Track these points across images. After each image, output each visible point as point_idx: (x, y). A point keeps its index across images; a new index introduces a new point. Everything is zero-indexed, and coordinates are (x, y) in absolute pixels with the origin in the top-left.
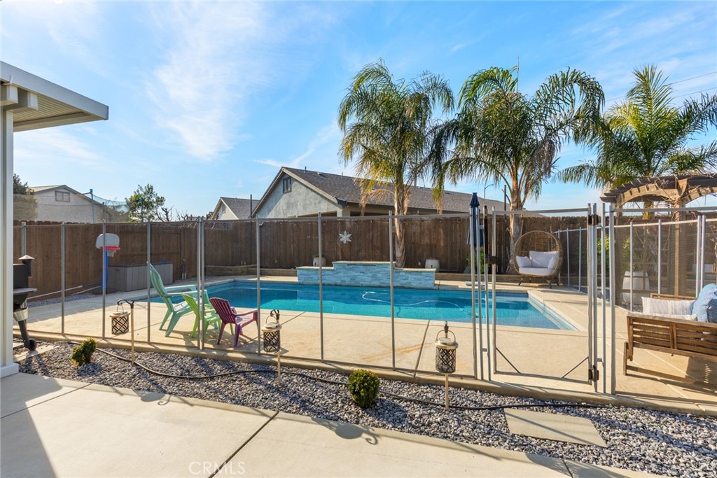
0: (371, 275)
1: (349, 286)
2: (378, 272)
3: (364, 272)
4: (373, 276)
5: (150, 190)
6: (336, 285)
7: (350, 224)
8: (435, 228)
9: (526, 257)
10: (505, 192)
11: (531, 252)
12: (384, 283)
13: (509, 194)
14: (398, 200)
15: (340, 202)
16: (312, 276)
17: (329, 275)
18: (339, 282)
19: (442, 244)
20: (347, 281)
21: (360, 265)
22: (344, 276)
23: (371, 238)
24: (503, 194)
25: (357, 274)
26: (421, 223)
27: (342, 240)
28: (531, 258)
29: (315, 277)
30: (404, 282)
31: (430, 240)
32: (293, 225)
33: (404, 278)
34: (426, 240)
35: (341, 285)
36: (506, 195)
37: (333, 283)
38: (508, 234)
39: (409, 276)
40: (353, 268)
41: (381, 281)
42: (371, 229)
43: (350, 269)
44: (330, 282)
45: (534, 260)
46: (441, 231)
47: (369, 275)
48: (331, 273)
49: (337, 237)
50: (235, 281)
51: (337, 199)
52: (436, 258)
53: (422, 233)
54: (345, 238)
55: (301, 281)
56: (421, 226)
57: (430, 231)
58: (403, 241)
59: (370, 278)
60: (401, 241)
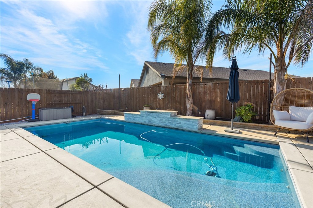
0: (159, 119)
1: (148, 125)
2: (163, 118)
3: (155, 117)
4: (161, 120)
5: (86, 76)
6: (141, 124)
7: (164, 88)
8: (214, 89)
9: (285, 111)
10: (271, 59)
11: (290, 108)
12: (166, 125)
13: (273, 60)
14: (188, 72)
15: (162, 76)
16: (131, 118)
17: (138, 117)
18: (143, 122)
19: (219, 100)
20: (147, 122)
21: (154, 112)
22: (145, 119)
23: (174, 97)
24: (269, 61)
25: (152, 118)
26: (204, 86)
27: (159, 97)
28: (290, 112)
29: (132, 118)
30: (178, 125)
31: (210, 97)
32: (136, 89)
33: (178, 123)
34: (208, 97)
35: (144, 124)
36: (271, 62)
37: (140, 123)
38: (271, 92)
39: (182, 121)
40: (150, 114)
41: (165, 124)
42: (174, 91)
43: (148, 115)
44: (139, 122)
45: (293, 114)
46: (218, 91)
47: (158, 119)
48: (139, 116)
49: (157, 96)
50: (101, 118)
51: (161, 75)
52: (213, 109)
53: (205, 92)
54: (161, 96)
55: (126, 120)
56: (204, 88)
57: (210, 91)
58: (191, 97)
59: (159, 121)
60: (190, 98)
